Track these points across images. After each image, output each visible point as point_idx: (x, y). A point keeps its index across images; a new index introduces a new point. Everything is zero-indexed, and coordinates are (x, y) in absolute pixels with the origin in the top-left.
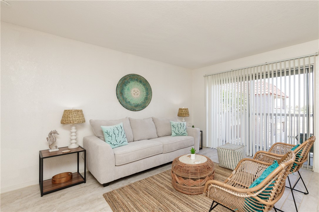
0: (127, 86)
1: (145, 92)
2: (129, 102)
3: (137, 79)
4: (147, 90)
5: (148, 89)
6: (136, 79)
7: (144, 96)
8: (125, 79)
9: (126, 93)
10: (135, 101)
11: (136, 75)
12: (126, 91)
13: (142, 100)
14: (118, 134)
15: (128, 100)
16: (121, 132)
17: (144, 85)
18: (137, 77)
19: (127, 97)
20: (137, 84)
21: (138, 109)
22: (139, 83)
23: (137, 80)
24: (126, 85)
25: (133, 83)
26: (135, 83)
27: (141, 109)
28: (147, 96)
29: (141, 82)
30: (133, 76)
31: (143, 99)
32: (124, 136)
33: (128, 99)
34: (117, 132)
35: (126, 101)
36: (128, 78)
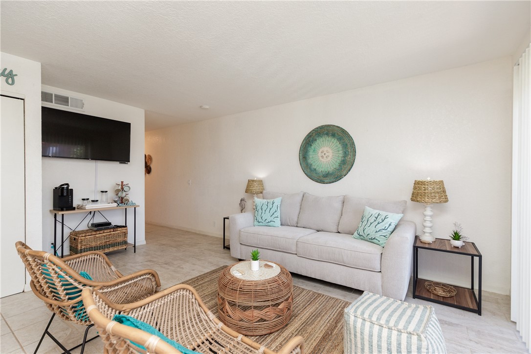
0: (312, 147)
1: (341, 152)
2: (315, 169)
3: (327, 132)
4: (346, 148)
5: (347, 145)
6: (325, 133)
7: (340, 158)
8: (310, 136)
9: (311, 156)
10: (324, 167)
11: (326, 126)
12: (311, 153)
13: (336, 166)
14: (265, 211)
15: (314, 167)
16: (270, 209)
17: (340, 139)
18: (327, 130)
19: (312, 163)
20: (328, 141)
21: (327, 181)
22: (330, 139)
23: (327, 134)
24: (311, 145)
25: (321, 139)
26: (324, 139)
27: (332, 180)
28: (344, 157)
29: (333, 135)
30: (320, 129)
31: (337, 164)
32: (273, 214)
33: (314, 164)
34: (264, 207)
35: (310, 169)
36: (314, 134)
